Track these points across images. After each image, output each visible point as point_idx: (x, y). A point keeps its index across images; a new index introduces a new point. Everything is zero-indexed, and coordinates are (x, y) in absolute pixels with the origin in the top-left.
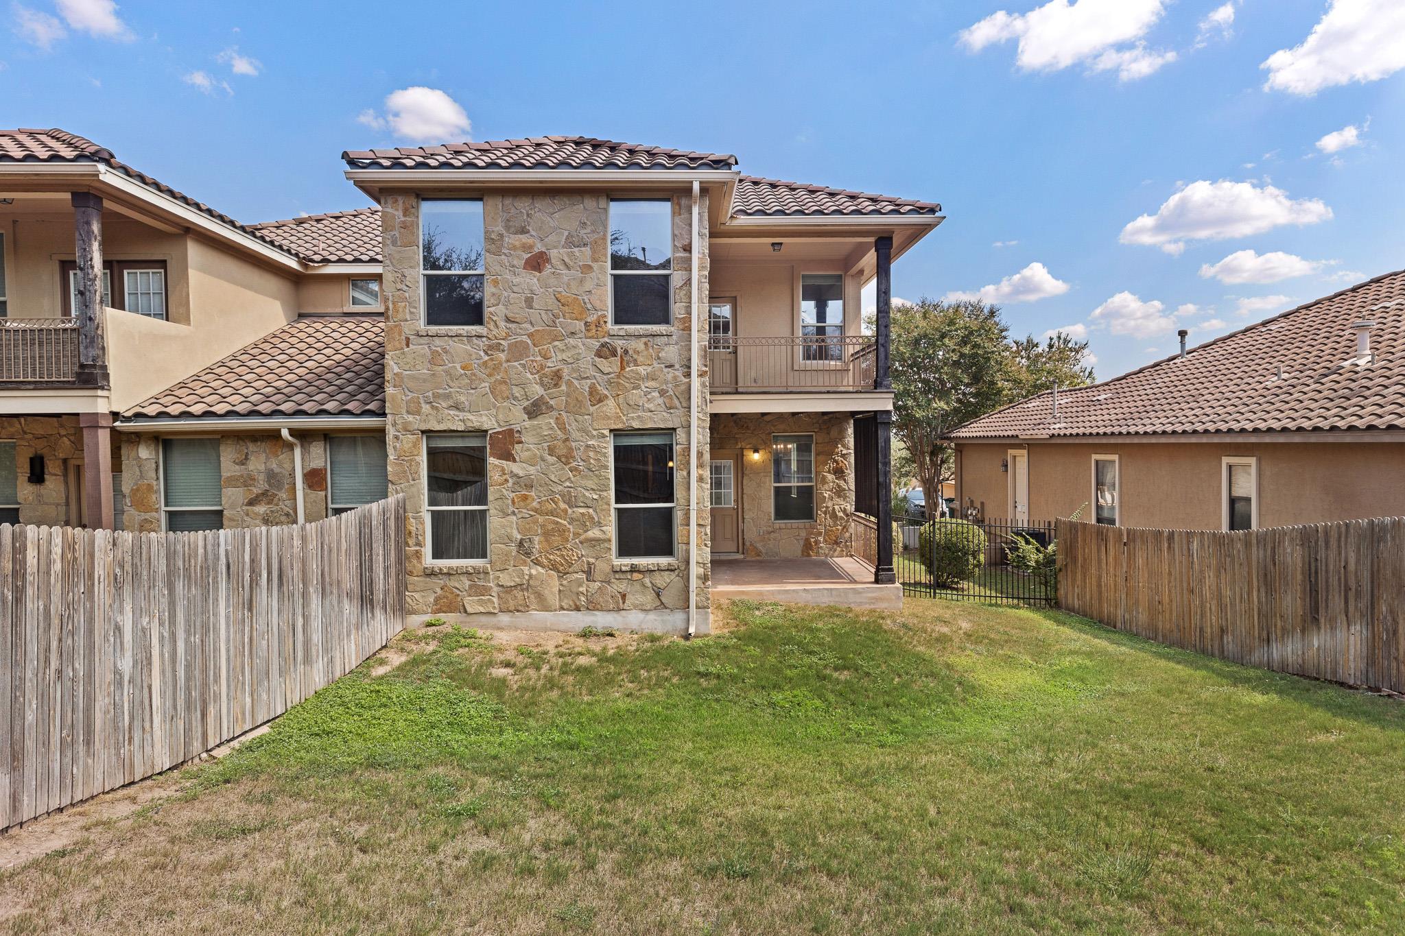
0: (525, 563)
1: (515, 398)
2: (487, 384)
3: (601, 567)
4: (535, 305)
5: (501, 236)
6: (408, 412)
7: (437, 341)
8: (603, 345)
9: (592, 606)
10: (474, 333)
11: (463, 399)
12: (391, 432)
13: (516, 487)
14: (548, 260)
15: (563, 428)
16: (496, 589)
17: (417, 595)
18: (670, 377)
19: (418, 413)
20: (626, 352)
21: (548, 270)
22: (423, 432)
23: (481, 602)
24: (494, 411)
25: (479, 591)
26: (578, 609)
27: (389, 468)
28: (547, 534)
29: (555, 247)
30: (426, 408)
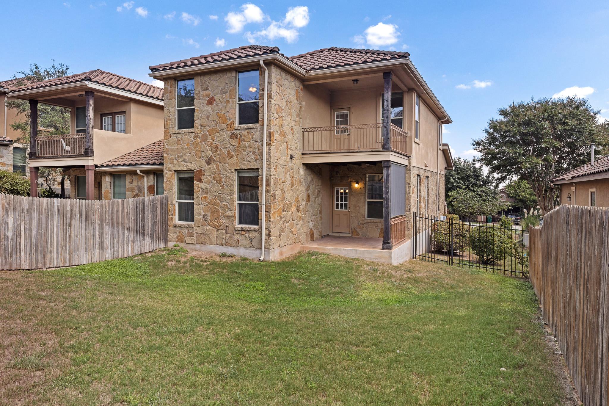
0: (205, 225)
1: (203, 157)
2: (194, 152)
3: (231, 228)
4: (210, 119)
5: (199, 92)
6: (170, 163)
7: (179, 135)
8: (232, 134)
9: (227, 245)
10: (190, 131)
11: (186, 157)
12: (165, 171)
13: (203, 193)
14: (215, 100)
15: (218, 169)
16: (195, 234)
17: (172, 235)
18: (256, 146)
19: (173, 163)
20: (241, 136)
21: (215, 104)
22: (175, 171)
23: (191, 239)
24: (196, 162)
25: (191, 235)
26: (222, 245)
27: (164, 185)
28: (212, 213)
29: (217, 94)
30: (175, 161)
